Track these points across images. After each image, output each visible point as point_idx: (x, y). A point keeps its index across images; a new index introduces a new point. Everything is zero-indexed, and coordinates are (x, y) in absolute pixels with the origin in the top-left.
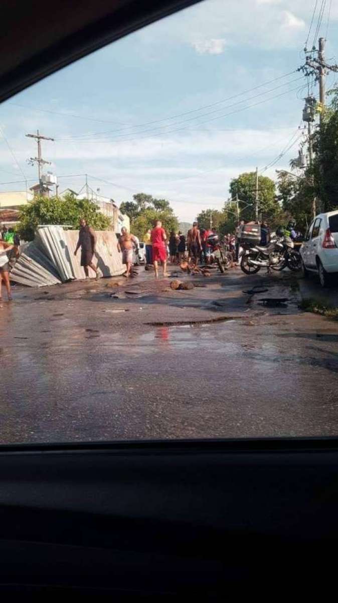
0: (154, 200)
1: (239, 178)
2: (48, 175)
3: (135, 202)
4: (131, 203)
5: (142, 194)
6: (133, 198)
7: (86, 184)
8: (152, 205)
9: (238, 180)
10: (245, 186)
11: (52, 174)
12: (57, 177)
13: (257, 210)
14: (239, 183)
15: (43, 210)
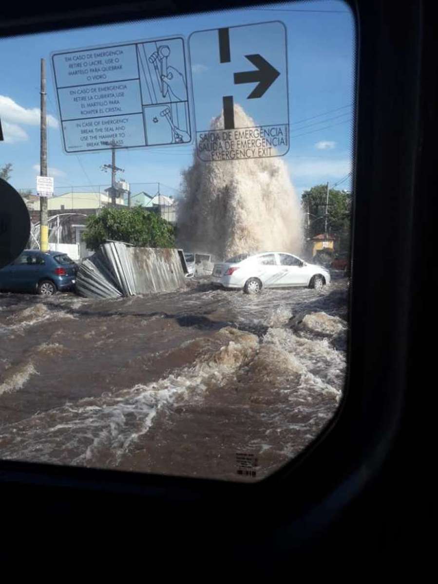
1: (311, 191)
2: (121, 182)
7: (158, 192)
9: (310, 192)
10: (317, 199)
11: (124, 181)
12: (130, 184)
13: (326, 224)
14: (311, 196)
15: (110, 222)
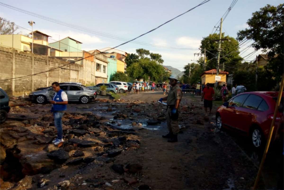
0: (151, 54)
3: (137, 54)
4: (135, 54)
5: (142, 49)
6: (136, 51)
8: (149, 57)
